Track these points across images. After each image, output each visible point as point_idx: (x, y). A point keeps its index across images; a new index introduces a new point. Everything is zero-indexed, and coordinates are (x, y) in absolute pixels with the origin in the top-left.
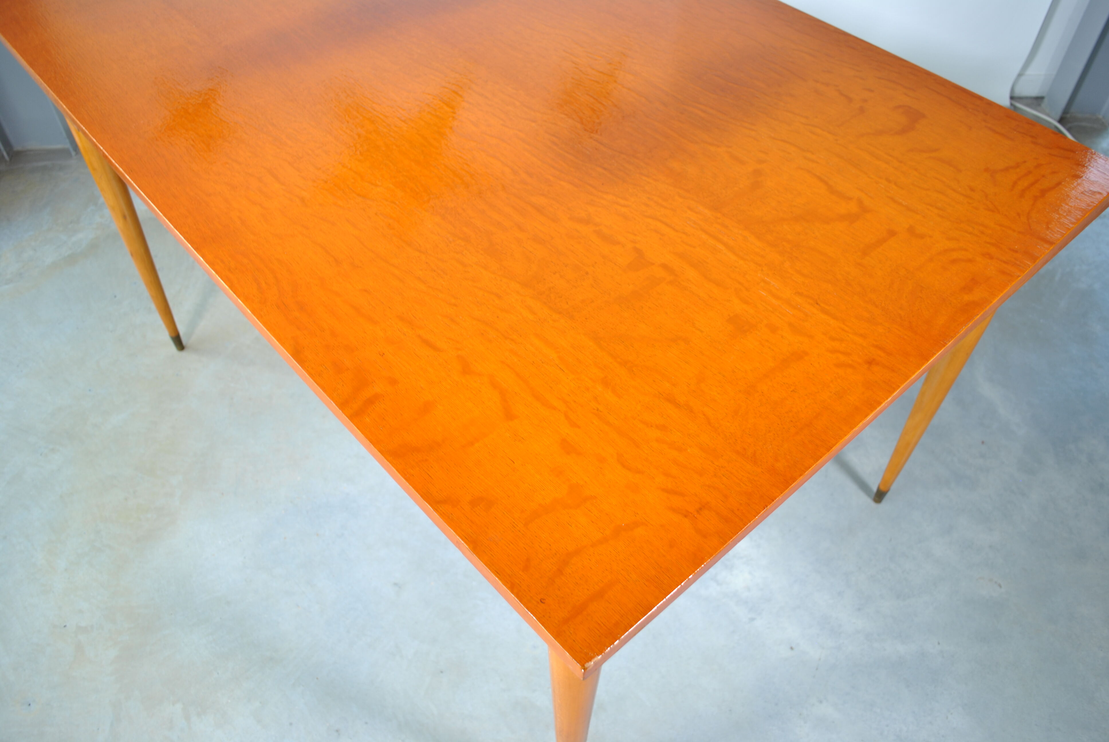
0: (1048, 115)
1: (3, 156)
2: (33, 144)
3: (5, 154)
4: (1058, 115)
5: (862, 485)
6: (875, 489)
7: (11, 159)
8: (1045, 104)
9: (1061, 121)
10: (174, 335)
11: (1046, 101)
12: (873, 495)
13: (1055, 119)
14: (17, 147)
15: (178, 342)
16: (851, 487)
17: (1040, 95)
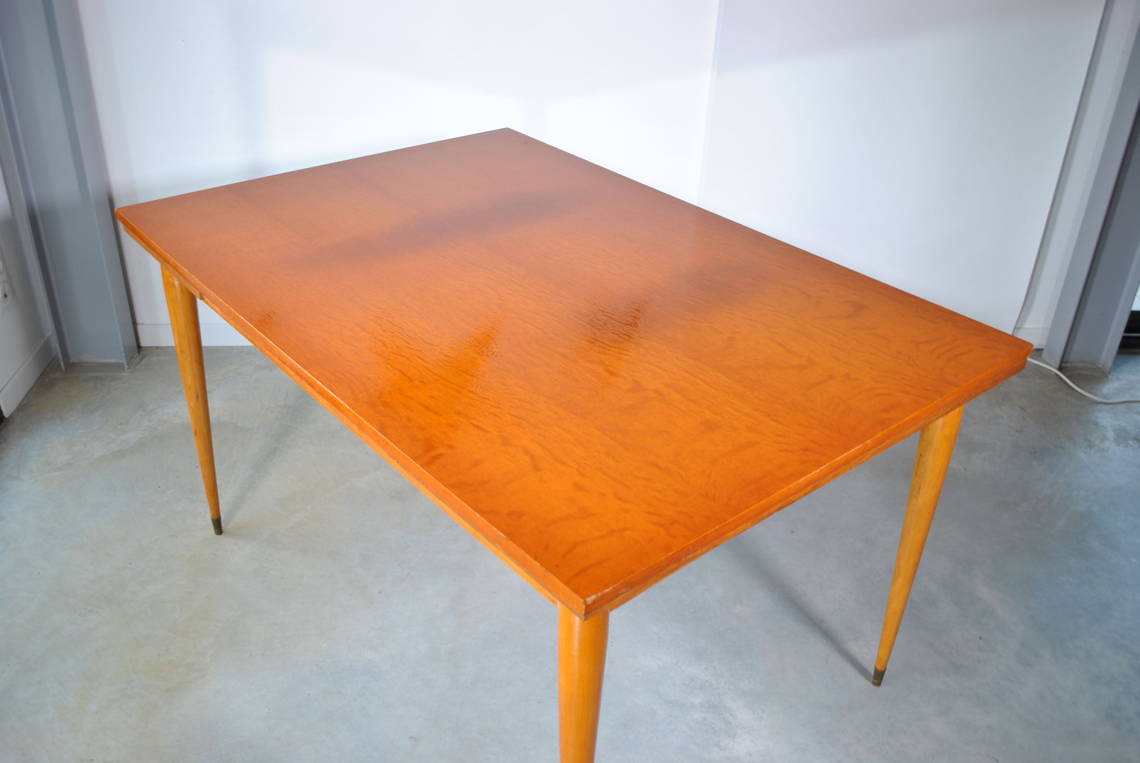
0: (1048, 364)
1: (59, 365)
2: (89, 358)
3: (62, 363)
4: (1057, 365)
5: (862, 670)
6: (872, 672)
7: (66, 369)
8: (1044, 355)
9: (1060, 369)
10: (216, 517)
11: (1045, 352)
12: (872, 678)
13: (1054, 368)
14: (73, 359)
15: (218, 526)
16: (851, 671)
17: (1040, 347)
